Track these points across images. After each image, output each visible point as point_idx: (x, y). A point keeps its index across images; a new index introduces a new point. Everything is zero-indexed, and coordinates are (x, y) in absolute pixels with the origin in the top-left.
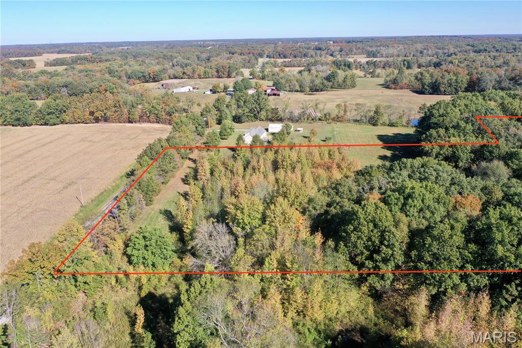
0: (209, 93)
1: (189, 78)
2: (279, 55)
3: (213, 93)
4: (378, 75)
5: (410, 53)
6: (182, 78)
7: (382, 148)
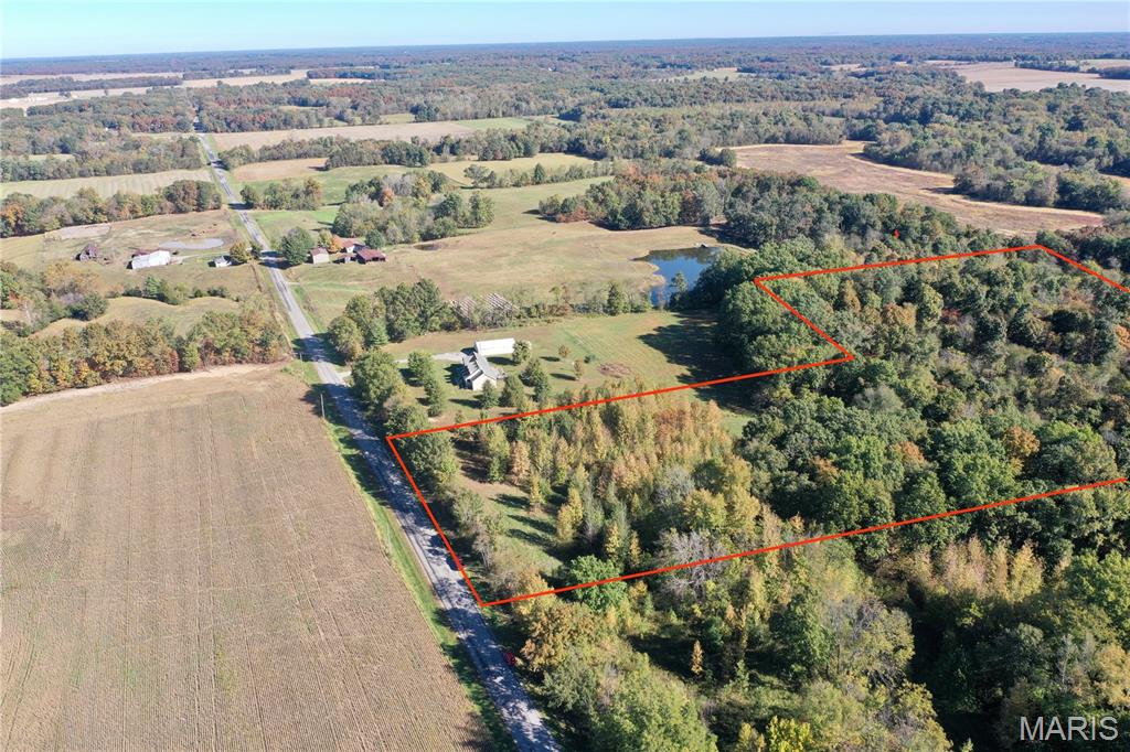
0: (222, 264)
1: (110, 221)
2: (228, 125)
3: (235, 264)
4: (501, 182)
5: (497, 110)
6: (94, 222)
7: (669, 362)
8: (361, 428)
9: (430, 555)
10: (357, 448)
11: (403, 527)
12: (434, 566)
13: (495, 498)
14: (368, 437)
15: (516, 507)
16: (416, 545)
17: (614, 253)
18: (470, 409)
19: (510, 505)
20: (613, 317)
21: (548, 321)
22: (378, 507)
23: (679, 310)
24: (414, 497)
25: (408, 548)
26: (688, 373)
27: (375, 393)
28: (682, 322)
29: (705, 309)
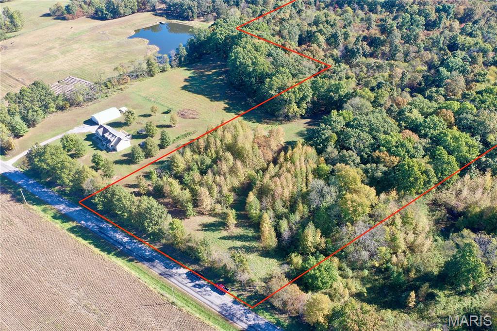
7: (211, 101)
8: (62, 203)
9: (198, 290)
10: (73, 220)
11: (160, 274)
12: (207, 297)
13: (200, 228)
14: (72, 209)
15: (217, 230)
16: (182, 286)
17: (116, 35)
18: (127, 166)
19: (214, 231)
20: (153, 77)
21: (121, 89)
22: (129, 264)
23: (185, 66)
24: (146, 247)
25: (178, 290)
26: (226, 106)
27: (68, 178)
28: (193, 73)
29: (198, 62)
